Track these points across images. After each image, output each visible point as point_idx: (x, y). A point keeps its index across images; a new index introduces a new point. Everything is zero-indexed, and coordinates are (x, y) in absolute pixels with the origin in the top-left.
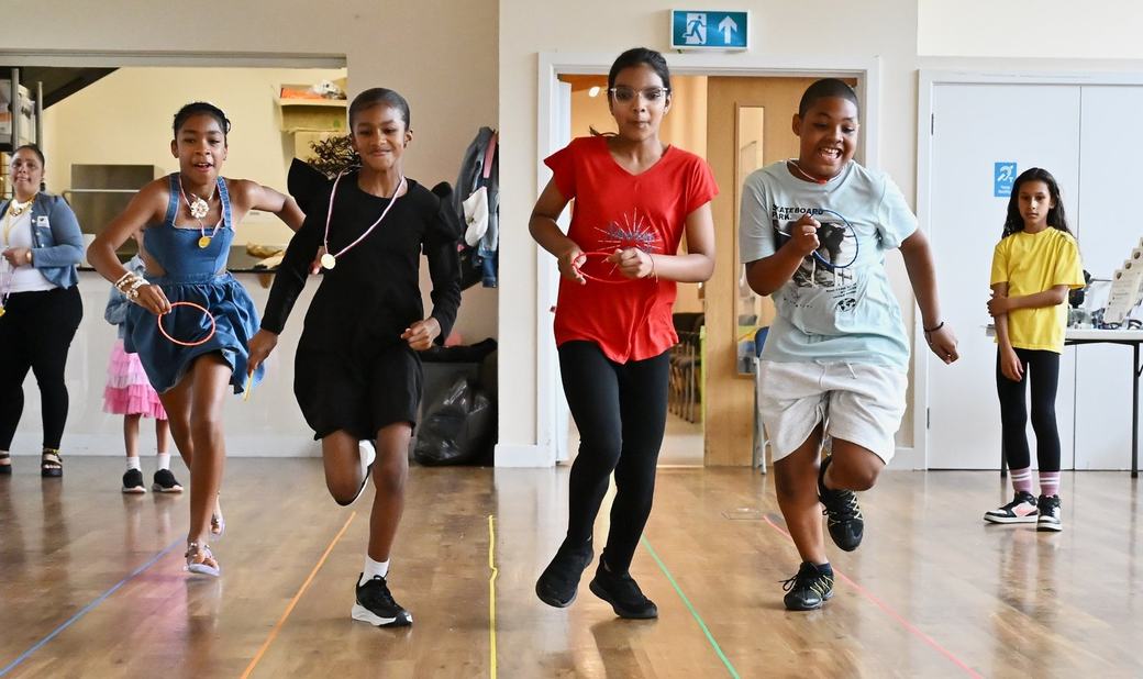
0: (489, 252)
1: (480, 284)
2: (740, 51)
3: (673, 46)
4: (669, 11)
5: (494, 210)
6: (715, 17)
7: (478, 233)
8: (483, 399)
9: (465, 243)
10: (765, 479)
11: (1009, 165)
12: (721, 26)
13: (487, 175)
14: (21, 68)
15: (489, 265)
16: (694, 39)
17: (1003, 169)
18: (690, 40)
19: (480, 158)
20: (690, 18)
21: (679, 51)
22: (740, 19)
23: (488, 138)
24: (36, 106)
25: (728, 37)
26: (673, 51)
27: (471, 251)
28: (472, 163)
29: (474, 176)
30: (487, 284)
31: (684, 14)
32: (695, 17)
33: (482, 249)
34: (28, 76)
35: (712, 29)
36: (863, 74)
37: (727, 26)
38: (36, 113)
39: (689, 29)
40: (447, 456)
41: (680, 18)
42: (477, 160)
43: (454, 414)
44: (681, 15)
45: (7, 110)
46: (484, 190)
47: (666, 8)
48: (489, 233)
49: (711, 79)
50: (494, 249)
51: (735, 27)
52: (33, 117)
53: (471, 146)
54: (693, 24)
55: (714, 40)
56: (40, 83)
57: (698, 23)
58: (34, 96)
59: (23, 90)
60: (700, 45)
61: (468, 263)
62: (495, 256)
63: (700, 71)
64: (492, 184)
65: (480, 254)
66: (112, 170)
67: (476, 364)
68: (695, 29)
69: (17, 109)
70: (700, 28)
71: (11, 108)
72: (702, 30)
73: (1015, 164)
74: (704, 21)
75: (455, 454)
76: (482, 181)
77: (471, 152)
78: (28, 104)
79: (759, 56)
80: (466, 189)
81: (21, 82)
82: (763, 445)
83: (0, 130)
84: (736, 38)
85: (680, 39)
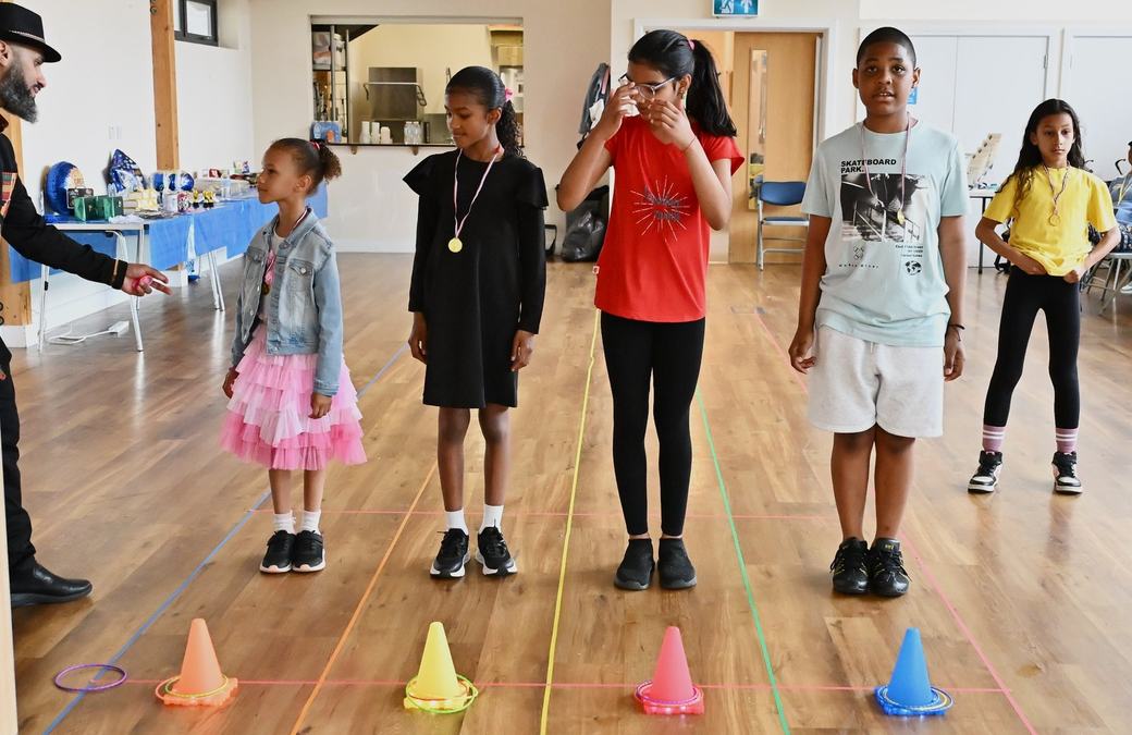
8: (600, 223)
10: (762, 273)
13: (603, 92)
14: (336, 26)
16: (726, 11)
19: (600, 82)
23: (605, 70)
24: (345, 43)
26: (713, 17)
28: (595, 85)
29: (595, 92)
34: (339, 29)
36: (827, 30)
38: (345, 48)
39: (723, 5)
40: (579, 257)
42: (598, 83)
43: (584, 233)
45: (328, 51)
46: (602, 100)
49: (737, 33)
52: (343, 51)
53: (595, 75)
56: (347, 31)
58: (344, 39)
59: (337, 36)
63: (729, 29)
66: (393, 70)
67: (596, 202)
68: (727, 4)
69: (334, 48)
71: (330, 48)
72: (731, 5)
75: (584, 255)
76: (601, 96)
77: (595, 78)
78: (340, 43)
79: (764, 20)
80: (591, 101)
81: (336, 32)
82: (762, 252)
83: (323, 61)
85: (718, 11)
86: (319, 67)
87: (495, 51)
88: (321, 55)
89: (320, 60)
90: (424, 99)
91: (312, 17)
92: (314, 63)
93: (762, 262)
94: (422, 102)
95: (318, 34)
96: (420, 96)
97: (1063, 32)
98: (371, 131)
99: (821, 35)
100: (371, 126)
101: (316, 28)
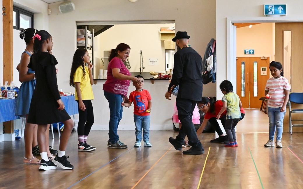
0: (214, 73)
1: (212, 82)
2: (285, 15)
3: (265, 15)
4: (264, 5)
5: (215, 61)
6: (277, 6)
7: (210, 68)
9: (207, 71)
10: (292, 136)
12: (278, 8)
13: (213, 52)
14: (88, 26)
15: (214, 77)
16: (271, 13)
18: (269, 13)
19: (211, 47)
20: (269, 7)
21: (267, 16)
22: (284, 7)
23: (213, 42)
24: (92, 36)
25: (280, 12)
26: (265, 16)
27: (209, 73)
28: (209, 49)
29: (209, 52)
30: (213, 82)
31: (268, 6)
32: (271, 6)
33: (212, 72)
35: (276, 10)
37: (280, 8)
38: (92, 38)
39: (269, 10)
41: (267, 7)
42: (210, 47)
45: (84, 37)
46: (212, 56)
48: (214, 68)
49: (276, 23)
50: (215, 72)
51: (282, 9)
52: (91, 38)
53: (208, 44)
54: (270, 8)
55: (276, 13)
56: (93, 29)
58: (92, 33)
59: (88, 31)
60: (272, 14)
61: (208, 76)
62: (215, 74)
63: (273, 21)
64: (214, 54)
65: (211, 74)
68: (271, 10)
69: (87, 36)
70: (272, 9)
71: (85, 36)
72: (273, 10)
74: (273, 7)
76: (212, 54)
77: (208, 46)
78: (90, 35)
79: (290, 16)
80: (207, 56)
81: (88, 29)
82: (291, 126)
83: (82, 42)
84: (282, 12)
86: (79, 45)
87: (163, 42)
88: (81, 39)
89: (80, 42)
90: (129, 65)
91: (77, 22)
92: (77, 43)
93: (291, 131)
94: (129, 67)
95: (79, 30)
96: (128, 64)
98: (103, 74)
100: (103, 71)
101: (79, 27)
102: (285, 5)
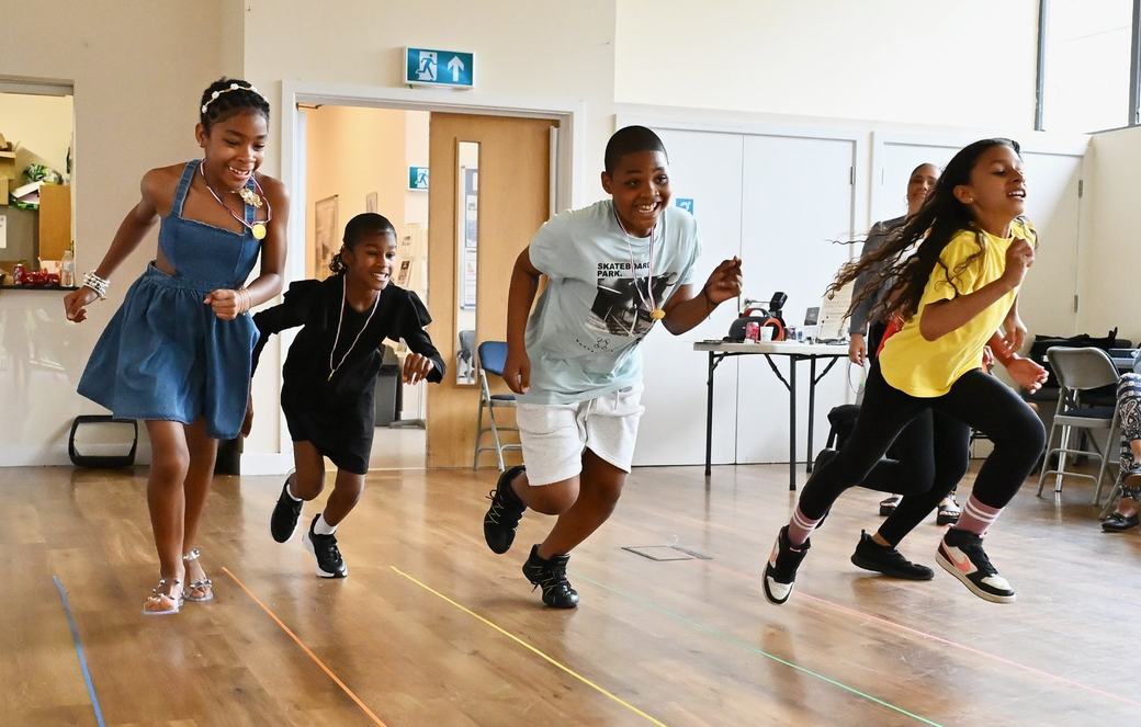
2: (467, 89)
3: (406, 82)
4: (402, 50)
6: (445, 56)
11: (687, 201)
12: (450, 65)
16: (426, 76)
17: (682, 204)
18: (422, 76)
20: (422, 56)
21: (411, 86)
22: (467, 59)
25: (456, 77)
26: (406, 85)
31: (417, 51)
32: (427, 55)
35: (443, 68)
36: (568, 116)
37: (455, 64)
39: (422, 68)
41: (414, 56)
44: (414, 52)
47: (400, 45)
49: (433, 114)
51: (462, 67)
54: (425, 61)
55: (443, 78)
57: (430, 60)
60: (431, 81)
63: (425, 106)
68: (427, 66)
70: (431, 65)
72: (434, 68)
73: (692, 201)
74: (435, 59)
79: (483, 94)
84: (463, 76)
85: (413, 75)
97: (872, 134)
99: (556, 123)
102: (471, 55)
